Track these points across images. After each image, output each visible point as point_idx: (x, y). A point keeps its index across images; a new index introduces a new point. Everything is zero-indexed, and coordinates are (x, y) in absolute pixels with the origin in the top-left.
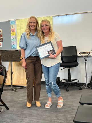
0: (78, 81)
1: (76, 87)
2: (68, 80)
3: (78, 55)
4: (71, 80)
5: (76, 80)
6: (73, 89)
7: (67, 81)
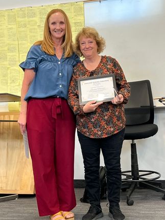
0: (158, 175)
1: (155, 193)
2: (130, 174)
3: (157, 104)
4: (140, 173)
5: (153, 172)
6: (145, 199)
7: (128, 177)
